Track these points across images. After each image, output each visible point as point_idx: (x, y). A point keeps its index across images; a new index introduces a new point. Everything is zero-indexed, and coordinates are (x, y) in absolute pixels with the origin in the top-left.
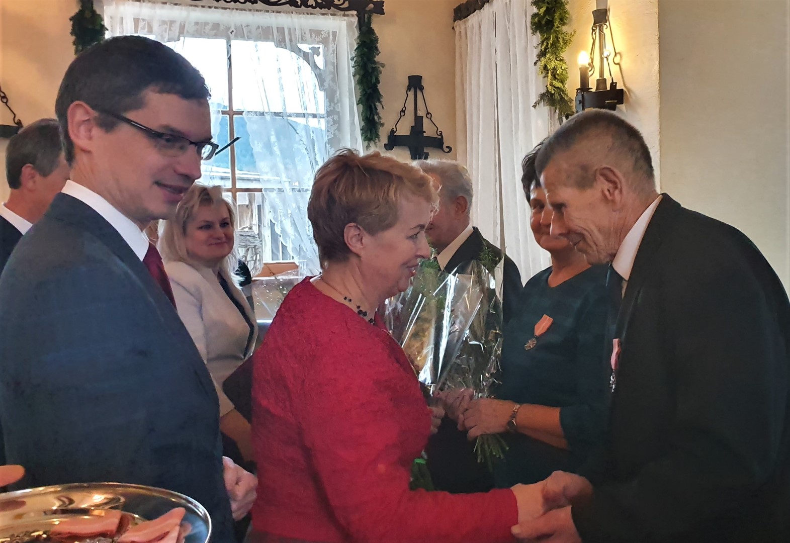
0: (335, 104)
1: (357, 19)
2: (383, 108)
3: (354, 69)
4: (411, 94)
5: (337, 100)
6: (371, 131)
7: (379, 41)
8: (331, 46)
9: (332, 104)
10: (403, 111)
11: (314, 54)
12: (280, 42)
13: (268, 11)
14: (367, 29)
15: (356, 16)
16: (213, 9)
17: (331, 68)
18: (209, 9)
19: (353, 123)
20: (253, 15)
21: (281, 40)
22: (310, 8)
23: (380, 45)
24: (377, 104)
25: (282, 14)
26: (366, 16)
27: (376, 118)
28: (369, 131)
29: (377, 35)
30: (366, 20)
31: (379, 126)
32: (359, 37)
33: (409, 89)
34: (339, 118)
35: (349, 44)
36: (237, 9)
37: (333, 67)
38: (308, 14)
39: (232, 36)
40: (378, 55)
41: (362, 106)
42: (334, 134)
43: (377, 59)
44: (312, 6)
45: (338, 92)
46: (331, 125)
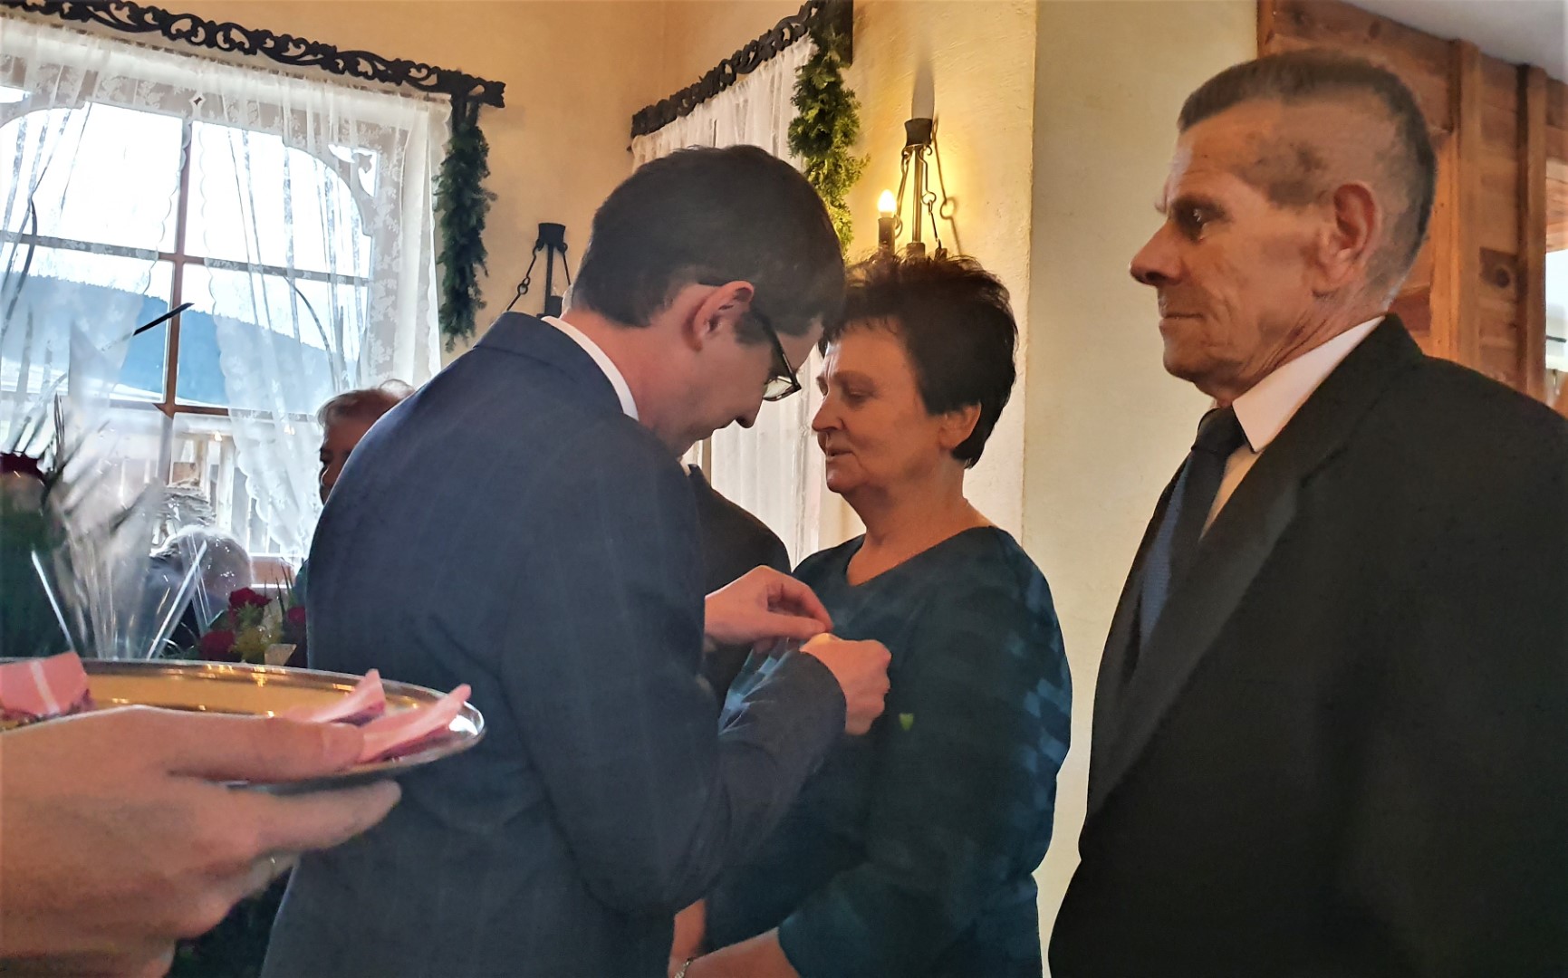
0: (393, 260)
1: (451, 108)
2: (486, 273)
3: (436, 198)
4: (542, 256)
5: (398, 252)
6: (459, 315)
7: (489, 154)
8: (396, 152)
9: (387, 259)
10: (523, 285)
11: (360, 166)
12: (295, 133)
13: (276, 72)
14: (468, 128)
15: (449, 104)
16: (161, 52)
17: (391, 191)
18: (151, 51)
19: (424, 297)
20: (246, 75)
21: (296, 128)
22: (361, 78)
23: (491, 160)
24: (476, 266)
25: (304, 81)
26: (469, 106)
27: (471, 291)
28: (456, 315)
29: (488, 140)
30: (467, 113)
31: (477, 307)
32: (450, 141)
33: (539, 245)
34: (397, 285)
35: (432, 152)
36: (212, 60)
37: (395, 191)
38: (356, 87)
39: (197, 109)
40: (486, 176)
41: (445, 268)
42: (386, 315)
43: (483, 183)
44: (365, 75)
45: (401, 237)
46: (381, 298)
